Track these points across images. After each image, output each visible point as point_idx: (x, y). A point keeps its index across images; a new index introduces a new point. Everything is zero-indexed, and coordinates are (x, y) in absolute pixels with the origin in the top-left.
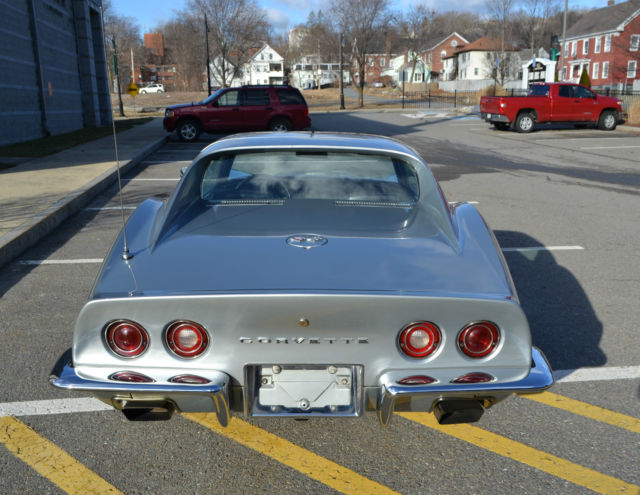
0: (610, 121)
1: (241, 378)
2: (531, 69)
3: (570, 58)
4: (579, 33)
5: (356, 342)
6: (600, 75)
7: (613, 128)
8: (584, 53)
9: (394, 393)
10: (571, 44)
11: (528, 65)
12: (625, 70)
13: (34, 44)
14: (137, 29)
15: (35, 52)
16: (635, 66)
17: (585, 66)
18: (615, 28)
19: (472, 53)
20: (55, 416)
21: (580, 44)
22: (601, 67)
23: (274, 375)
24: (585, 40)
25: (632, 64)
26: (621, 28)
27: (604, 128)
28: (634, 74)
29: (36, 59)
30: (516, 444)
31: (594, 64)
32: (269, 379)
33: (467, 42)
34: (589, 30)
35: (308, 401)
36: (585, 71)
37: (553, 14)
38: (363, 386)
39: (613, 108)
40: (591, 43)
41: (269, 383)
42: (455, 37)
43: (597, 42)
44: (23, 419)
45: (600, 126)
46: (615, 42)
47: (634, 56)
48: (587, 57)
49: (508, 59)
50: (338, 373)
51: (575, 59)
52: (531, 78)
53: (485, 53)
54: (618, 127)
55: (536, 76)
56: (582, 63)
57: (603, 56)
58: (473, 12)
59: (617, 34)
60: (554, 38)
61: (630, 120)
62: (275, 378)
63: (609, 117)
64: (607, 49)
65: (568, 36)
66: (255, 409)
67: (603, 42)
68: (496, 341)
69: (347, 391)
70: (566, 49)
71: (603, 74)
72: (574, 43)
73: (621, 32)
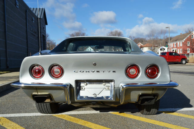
0: (184, 62)
1: (74, 85)
2: (161, 50)
3: (171, 48)
4: (173, 41)
5: (112, 72)
6: (180, 52)
7: (185, 64)
8: (175, 47)
9: (125, 87)
10: (171, 45)
11: (160, 48)
12: (186, 51)
13: (27, 42)
14: (55, 43)
15: (27, 44)
16: (189, 50)
17: (176, 50)
18: (183, 40)
19: (144, 48)
20: (17, 117)
21: (174, 44)
22: (180, 50)
23: (85, 86)
24: (175, 43)
25: (188, 49)
26: (184, 40)
27: (183, 64)
28: (189, 52)
29: (27, 46)
30: (166, 123)
31: (178, 50)
32: (83, 87)
33: (142, 45)
34: (176, 41)
35: (96, 95)
36: (175, 51)
37: (166, 38)
38: (114, 88)
39: (185, 59)
40: (177, 44)
41: (83, 89)
42: (139, 44)
43: (178, 43)
44: (6, 118)
45: (181, 63)
46: (183, 43)
47: (189, 47)
48: (176, 48)
49: (154, 49)
50: (106, 85)
51: (173, 48)
52: (161, 52)
53: (148, 48)
54: (186, 64)
55: (162, 51)
56: (175, 49)
57: (180, 47)
58: (144, 38)
59: (184, 42)
60: (167, 43)
61: (190, 62)
62: (85, 87)
63: (184, 61)
64: (181, 45)
65: (170, 42)
66: (78, 97)
67: (180, 44)
68: (158, 72)
69: (109, 92)
70: (170, 46)
71: (181, 52)
72: (172, 44)
73: (185, 41)
